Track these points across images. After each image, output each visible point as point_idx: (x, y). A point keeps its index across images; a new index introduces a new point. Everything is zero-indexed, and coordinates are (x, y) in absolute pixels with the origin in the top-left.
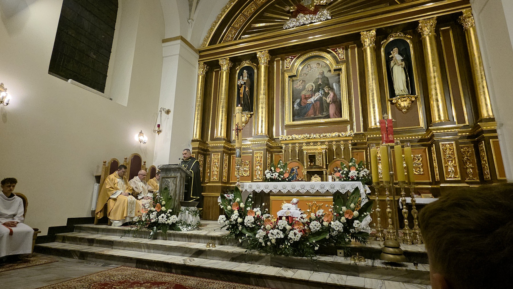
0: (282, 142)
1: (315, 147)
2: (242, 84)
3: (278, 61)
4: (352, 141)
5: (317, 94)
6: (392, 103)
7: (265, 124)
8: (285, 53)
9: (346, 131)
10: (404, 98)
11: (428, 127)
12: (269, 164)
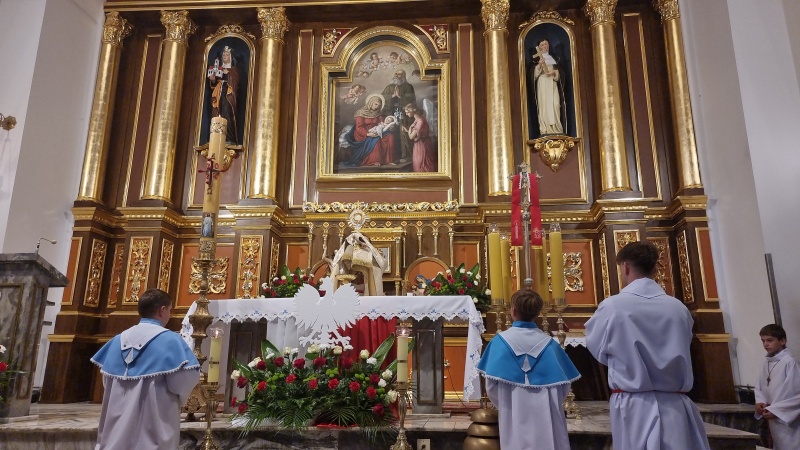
0: (308, 217)
1: (381, 230)
2: (217, 78)
3: (306, 36)
4: (454, 220)
5: (388, 118)
6: (533, 150)
7: (271, 175)
8: (324, 21)
9: (443, 200)
10: (554, 140)
11: (594, 201)
12: (274, 267)
